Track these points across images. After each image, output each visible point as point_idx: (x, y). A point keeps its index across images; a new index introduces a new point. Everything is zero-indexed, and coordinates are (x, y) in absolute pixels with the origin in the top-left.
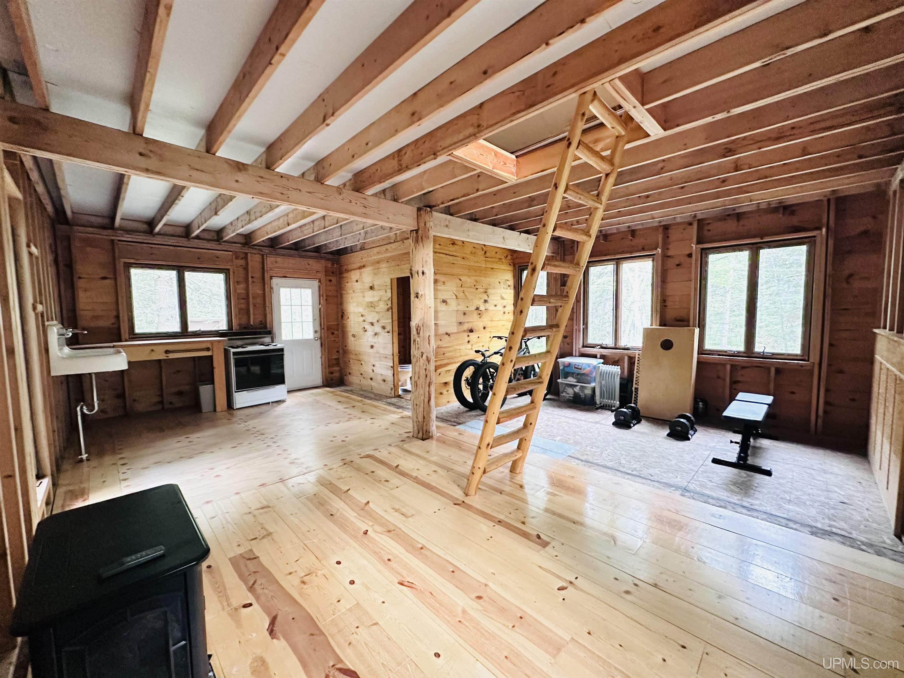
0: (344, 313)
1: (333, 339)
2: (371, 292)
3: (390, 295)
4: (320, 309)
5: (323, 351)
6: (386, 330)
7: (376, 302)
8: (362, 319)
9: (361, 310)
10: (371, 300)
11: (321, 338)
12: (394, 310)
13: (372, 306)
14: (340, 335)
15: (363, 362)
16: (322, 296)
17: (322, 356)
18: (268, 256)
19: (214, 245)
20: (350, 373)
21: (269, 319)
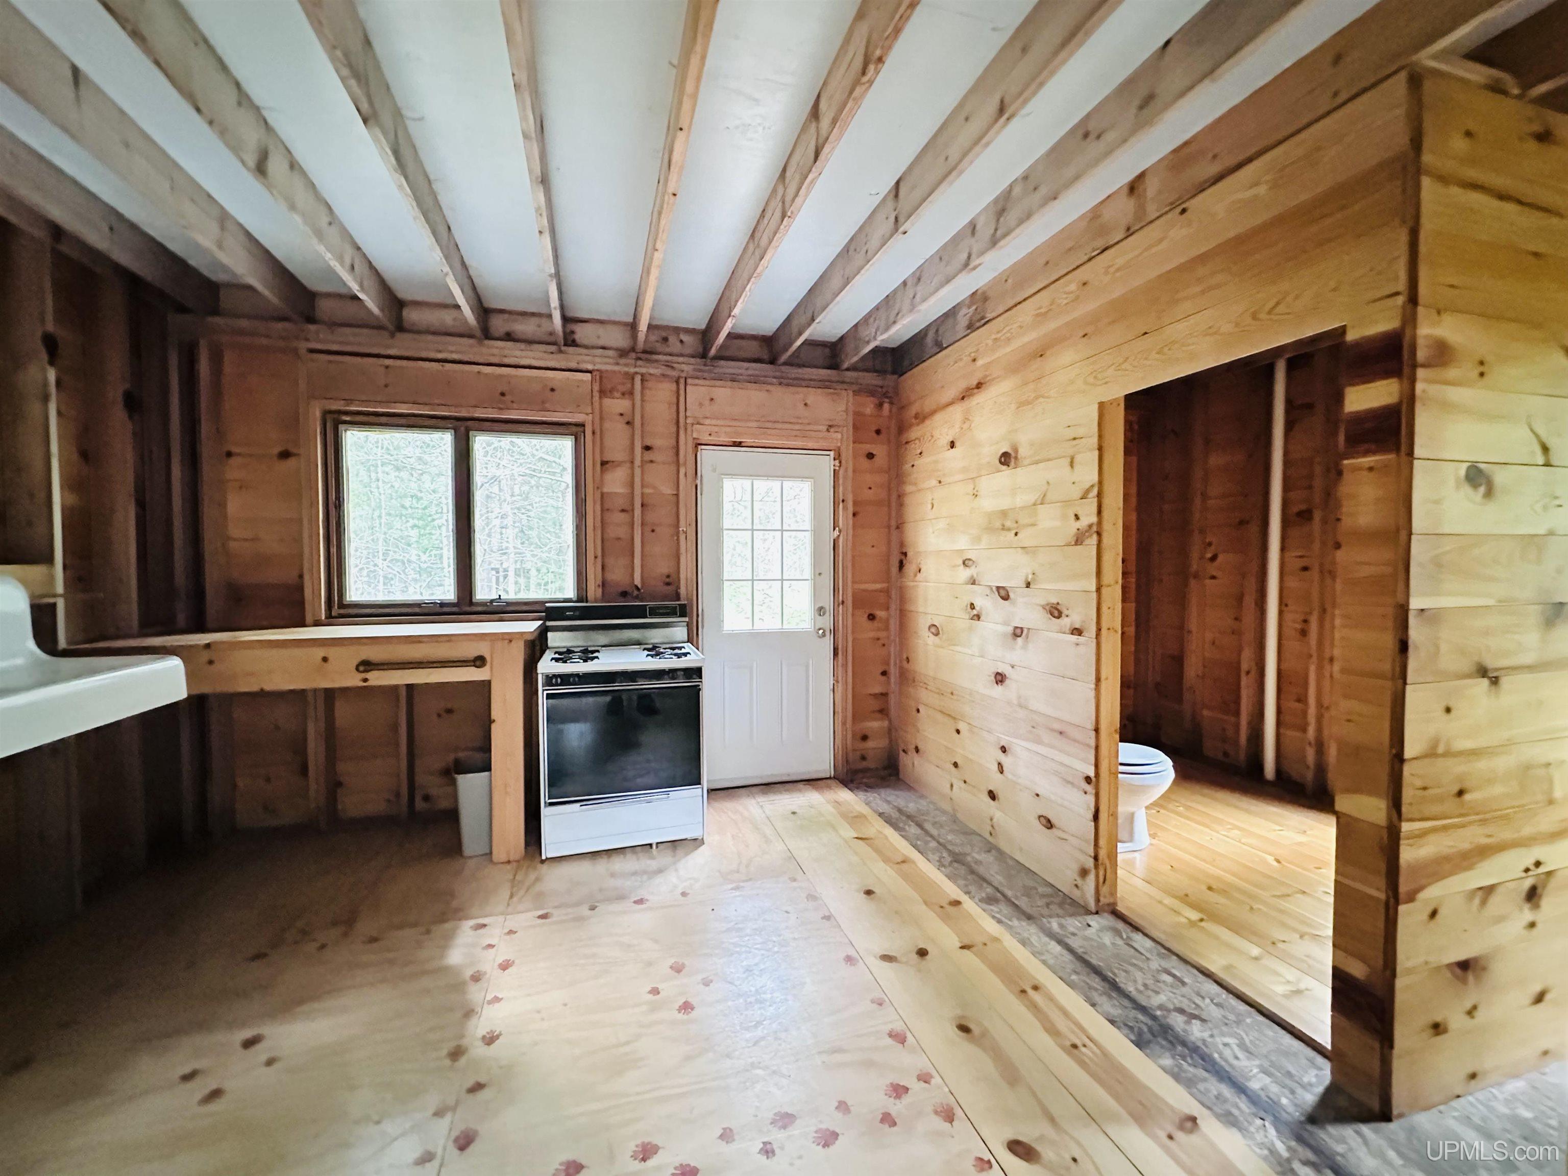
0: (905, 554)
1: (872, 634)
2: (1006, 474)
3: (1092, 477)
4: (835, 542)
5: (840, 670)
6: (1065, 622)
7: (1023, 508)
8: (964, 574)
9: (962, 543)
10: (1004, 503)
11: (835, 631)
12: (1106, 540)
13: (1004, 528)
14: (894, 624)
15: (962, 726)
16: (843, 501)
17: (836, 687)
18: (689, 381)
19: (546, 355)
20: (917, 750)
21: (686, 570)
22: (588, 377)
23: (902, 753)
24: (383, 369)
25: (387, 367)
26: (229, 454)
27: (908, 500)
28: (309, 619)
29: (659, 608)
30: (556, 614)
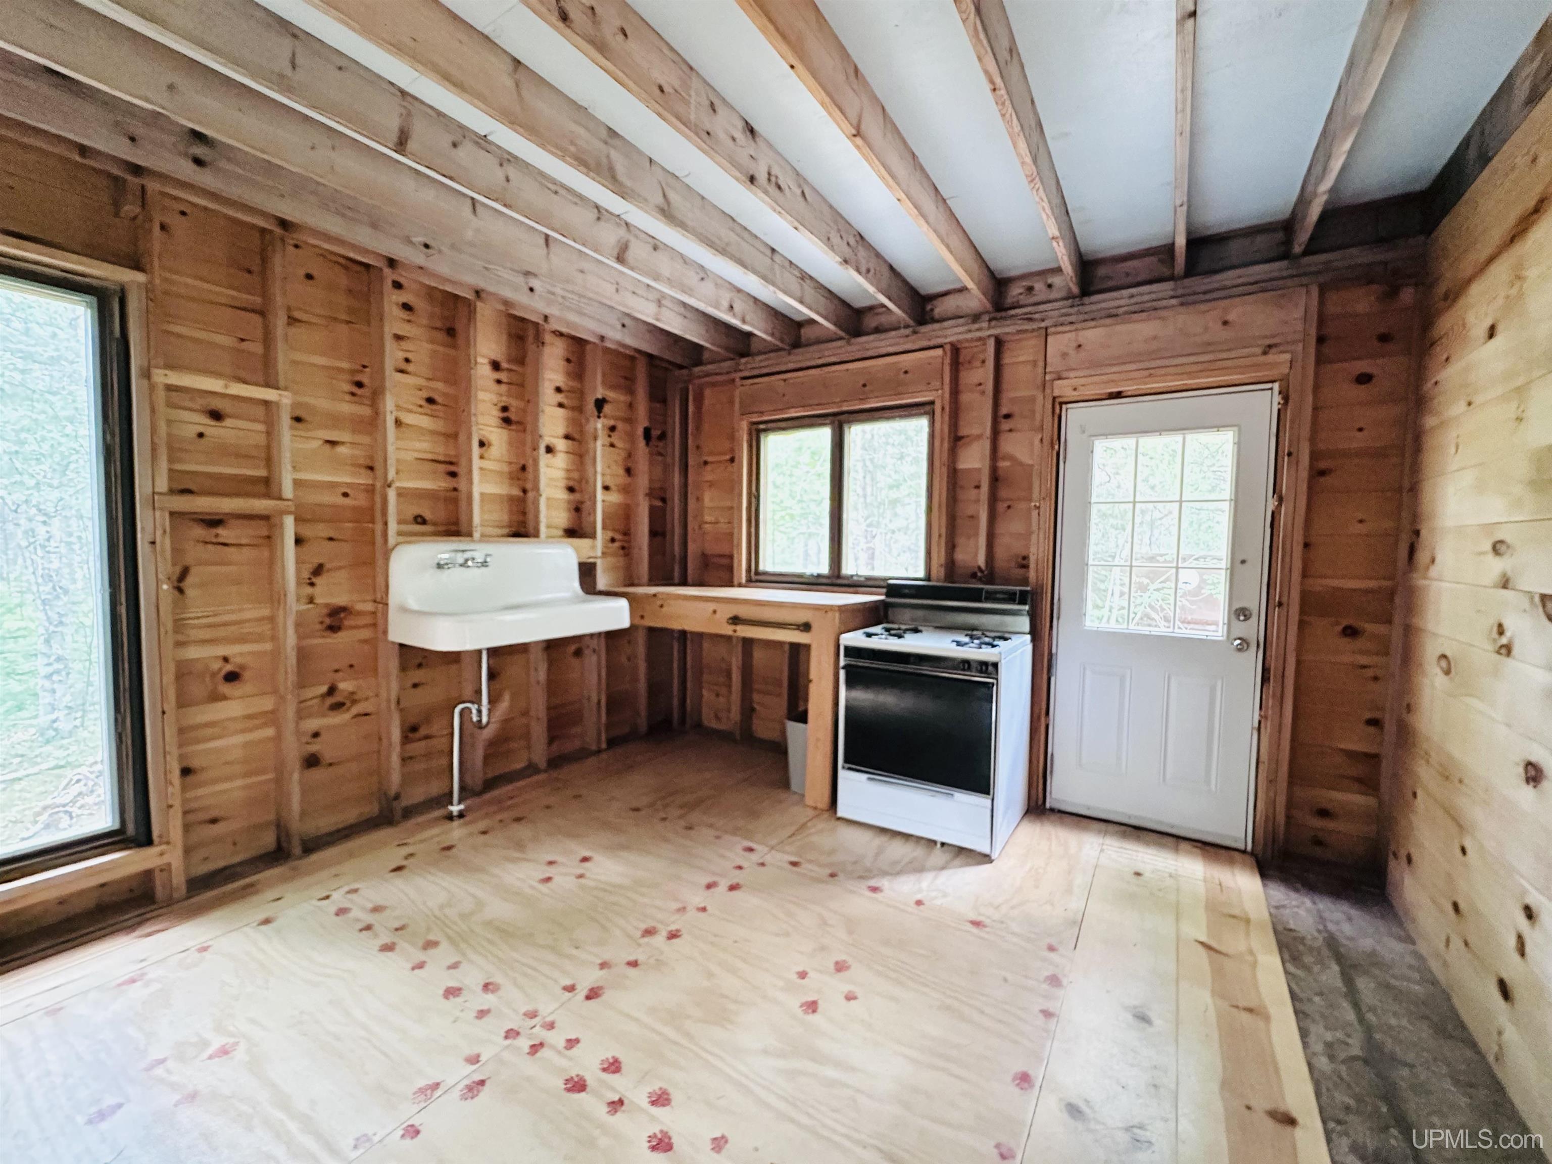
0: (1418, 533)
1: (1349, 658)
4: (1274, 515)
5: (1272, 702)
8: (1494, 567)
9: (1495, 512)
11: (1267, 644)
14: (1396, 647)
16: (1290, 454)
17: (1262, 725)
18: (1050, 330)
19: (902, 340)
20: (1409, 860)
21: (1037, 551)
22: (939, 352)
23: (1391, 857)
24: (782, 383)
25: (785, 380)
26: (706, 463)
27: (1429, 442)
28: (736, 583)
29: (996, 592)
30: (894, 590)
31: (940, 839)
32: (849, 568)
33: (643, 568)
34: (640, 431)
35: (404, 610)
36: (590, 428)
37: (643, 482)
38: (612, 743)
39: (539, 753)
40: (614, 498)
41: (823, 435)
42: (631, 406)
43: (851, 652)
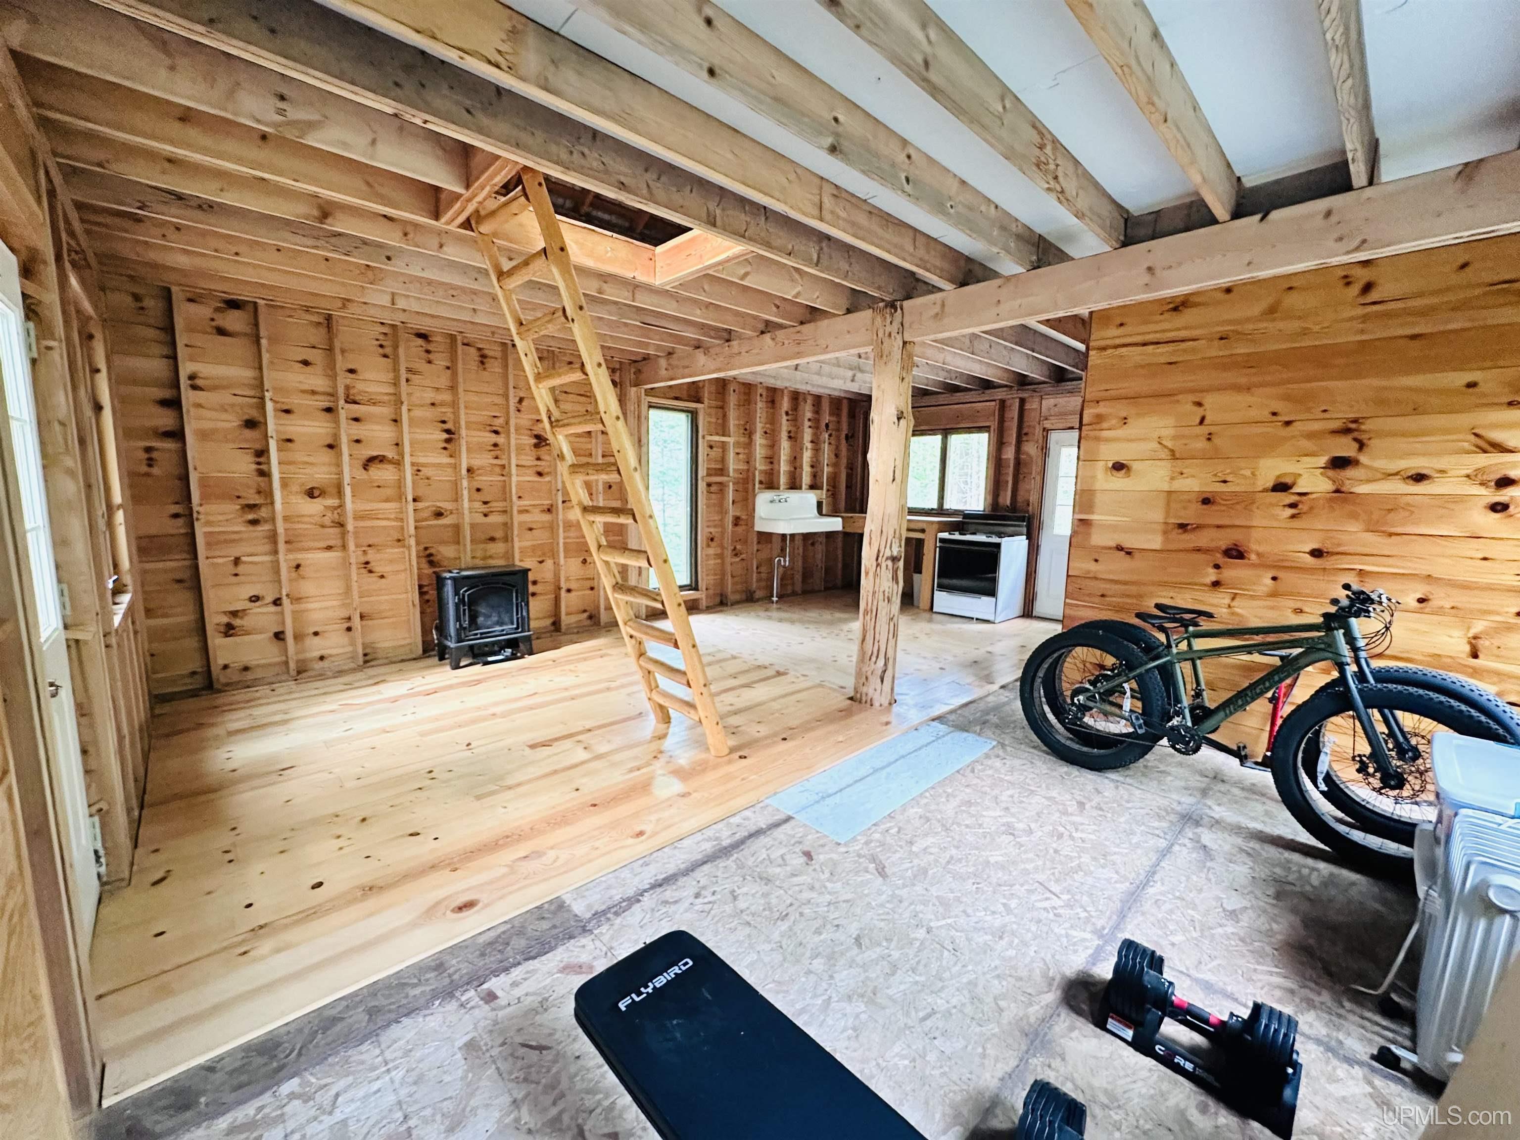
18: (1044, 396)
21: (1033, 498)
22: (993, 403)
29: (1013, 517)
30: (967, 516)
31: (975, 616)
32: (946, 506)
33: (842, 505)
34: (843, 436)
35: (761, 518)
36: (822, 438)
37: (844, 461)
38: (827, 589)
39: (798, 587)
40: (830, 469)
41: (939, 438)
42: (838, 422)
43: (942, 540)
